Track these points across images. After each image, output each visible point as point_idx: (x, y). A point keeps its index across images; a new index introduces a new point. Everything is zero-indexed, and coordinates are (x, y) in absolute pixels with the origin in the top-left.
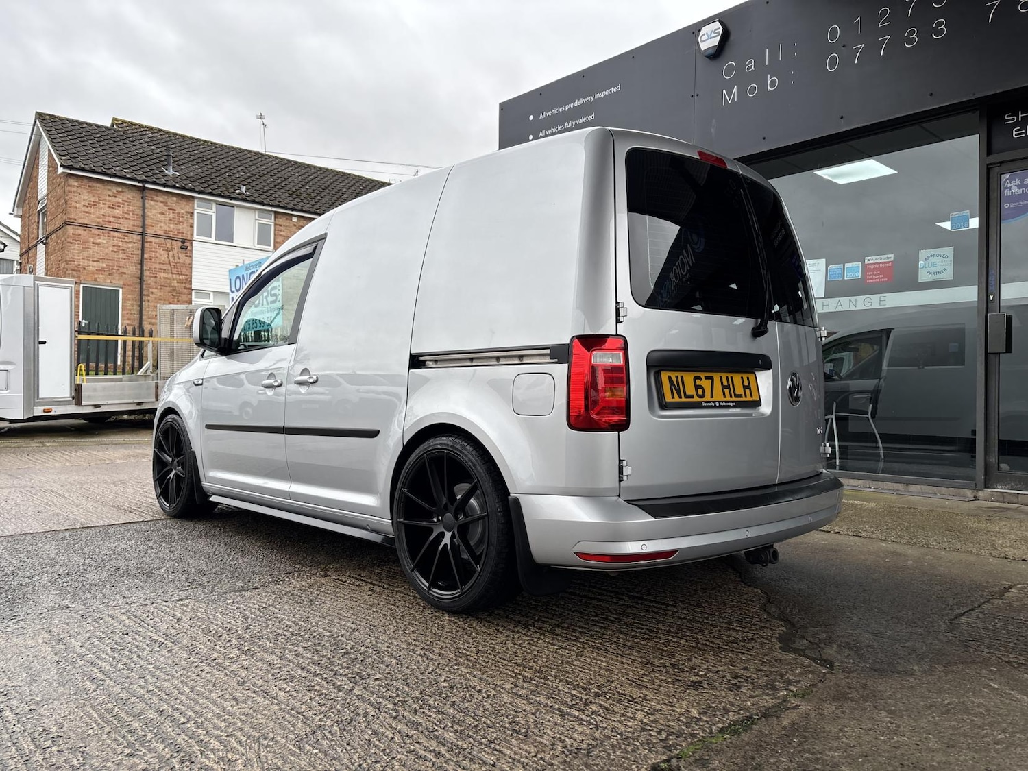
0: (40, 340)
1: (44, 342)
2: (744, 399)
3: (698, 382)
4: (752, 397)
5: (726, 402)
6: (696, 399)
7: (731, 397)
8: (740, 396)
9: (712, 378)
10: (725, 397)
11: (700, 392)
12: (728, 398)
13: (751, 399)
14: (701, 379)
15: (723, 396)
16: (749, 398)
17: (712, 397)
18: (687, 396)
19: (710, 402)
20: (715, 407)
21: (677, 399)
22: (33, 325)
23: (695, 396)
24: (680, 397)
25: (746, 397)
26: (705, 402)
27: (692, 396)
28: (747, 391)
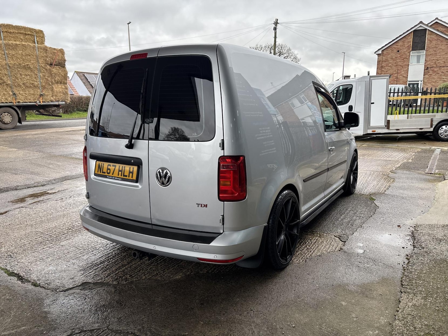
0: (372, 102)
1: (373, 103)
2: (127, 178)
3: (109, 167)
4: (132, 177)
5: (117, 177)
6: (106, 174)
7: (121, 176)
8: (126, 176)
9: (115, 166)
10: (118, 175)
11: (109, 171)
12: (120, 176)
13: (132, 179)
14: (111, 166)
15: (117, 175)
16: (130, 178)
17: (113, 174)
18: (103, 172)
19: (110, 176)
20: (112, 179)
21: (99, 173)
22: (368, 97)
23: (106, 173)
24: (100, 172)
25: (129, 177)
26: (109, 176)
27: (105, 173)
28: (131, 174)
